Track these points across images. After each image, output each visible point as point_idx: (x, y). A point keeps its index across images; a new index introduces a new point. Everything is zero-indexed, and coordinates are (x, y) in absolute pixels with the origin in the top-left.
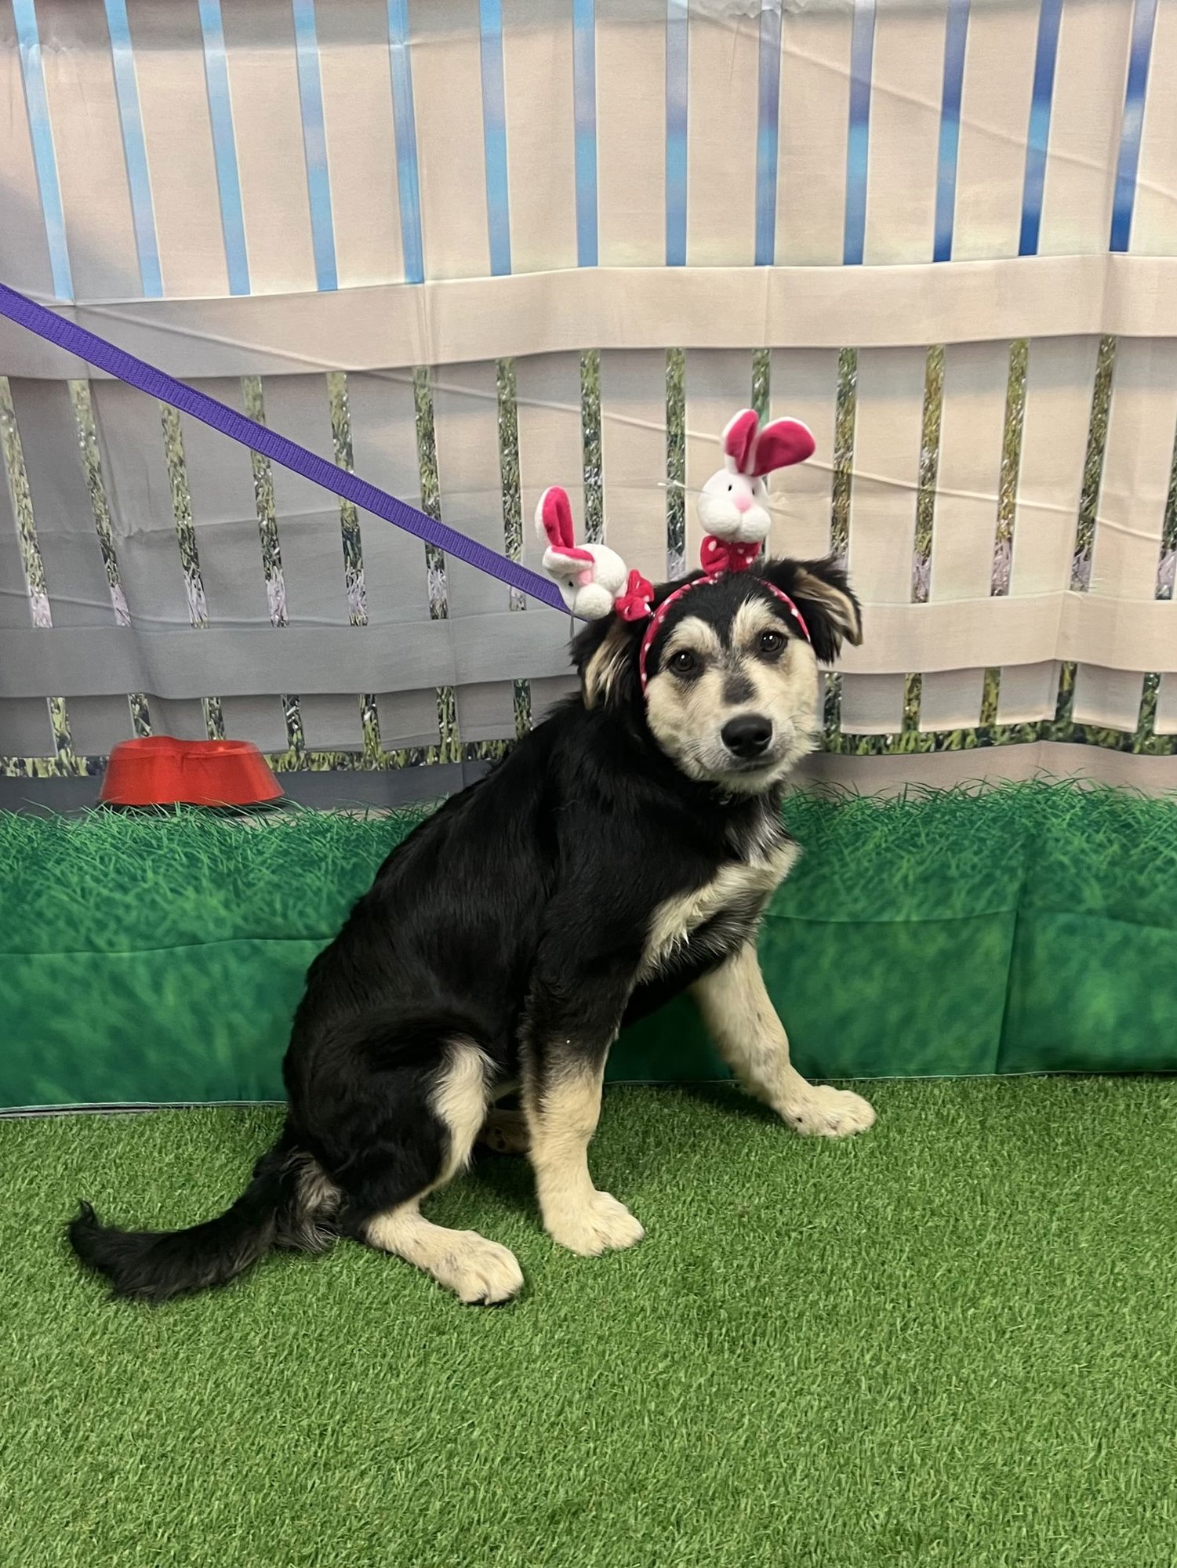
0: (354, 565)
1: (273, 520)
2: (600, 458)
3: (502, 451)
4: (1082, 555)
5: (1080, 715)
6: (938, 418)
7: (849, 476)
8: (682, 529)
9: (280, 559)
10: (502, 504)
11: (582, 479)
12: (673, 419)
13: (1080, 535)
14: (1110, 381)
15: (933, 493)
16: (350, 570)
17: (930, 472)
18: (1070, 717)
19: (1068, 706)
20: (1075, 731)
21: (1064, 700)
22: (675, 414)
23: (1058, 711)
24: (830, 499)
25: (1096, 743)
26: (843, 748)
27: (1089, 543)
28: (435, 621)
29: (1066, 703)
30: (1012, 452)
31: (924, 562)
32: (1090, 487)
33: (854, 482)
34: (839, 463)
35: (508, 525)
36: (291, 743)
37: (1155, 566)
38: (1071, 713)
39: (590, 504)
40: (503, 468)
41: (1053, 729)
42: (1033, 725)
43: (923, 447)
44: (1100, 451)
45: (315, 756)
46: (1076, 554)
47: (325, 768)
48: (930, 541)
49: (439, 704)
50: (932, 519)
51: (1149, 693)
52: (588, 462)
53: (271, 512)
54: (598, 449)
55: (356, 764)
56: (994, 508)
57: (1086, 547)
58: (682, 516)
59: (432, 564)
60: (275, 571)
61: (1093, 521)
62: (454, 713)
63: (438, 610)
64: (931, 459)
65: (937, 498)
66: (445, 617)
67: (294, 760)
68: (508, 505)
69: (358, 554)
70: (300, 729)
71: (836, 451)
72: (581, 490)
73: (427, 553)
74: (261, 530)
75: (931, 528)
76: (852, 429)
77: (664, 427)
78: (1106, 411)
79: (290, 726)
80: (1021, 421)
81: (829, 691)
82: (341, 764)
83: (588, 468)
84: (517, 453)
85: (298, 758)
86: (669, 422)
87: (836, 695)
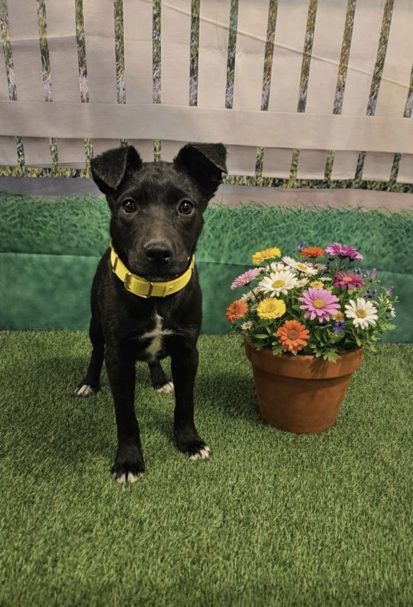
0: (46, 69)
1: (9, 42)
2: (160, 27)
3: (115, 18)
4: (373, 97)
5: (366, 176)
6: (315, 17)
7: (273, 45)
8: (197, 67)
9: (13, 64)
10: (114, 46)
11: (152, 37)
12: (194, 9)
13: (373, 87)
14: (392, 6)
15: (310, 56)
16: (45, 72)
17: (309, 45)
18: (361, 177)
19: (361, 172)
20: (363, 184)
21: (359, 170)
22: (195, 7)
23: (357, 174)
24: (264, 58)
25: (371, 189)
26: (263, 184)
27: (377, 90)
28: (83, 103)
29: (360, 170)
30: (347, 39)
31: (304, 92)
32: (380, 61)
33: (275, 48)
34: (269, 38)
35: (117, 59)
36: (19, 161)
37: (405, 100)
38: (362, 174)
39: (155, 50)
40: (116, 26)
41: (354, 183)
42: (346, 181)
43: (307, 31)
44: (386, 42)
45: (29, 169)
46: (370, 97)
47: (34, 175)
48: (307, 81)
49: (86, 147)
50: (309, 70)
51: (396, 163)
52: (155, 28)
53: (8, 38)
54: (160, 22)
55: (48, 174)
56: (337, 69)
57: (375, 93)
58: (197, 61)
59: (82, 73)
60: (11, 70)
61: (380, 79)
62: (92, 153)
63: (85, 98)
64: (310, 38)
65: (312, 61)
66: (88, 102)
67: (20, 170)
68: (117, 48)
69: (48, 63)
70: (23, 155)
71: (268, 32)
72: (152, 42)
73: (80, 66)
74: (4, 47)
75: (308, 75)
76: (275, 20)
77: (190, 13)
78: (389, 22)
79: (18, 153)
80: (352, 25)
81: (258, 157)
82: (42, 174)
83: (155, 32)
84: (122, 21)
85: (22, 169)
86: (192, 11)
87: (261, 159)
